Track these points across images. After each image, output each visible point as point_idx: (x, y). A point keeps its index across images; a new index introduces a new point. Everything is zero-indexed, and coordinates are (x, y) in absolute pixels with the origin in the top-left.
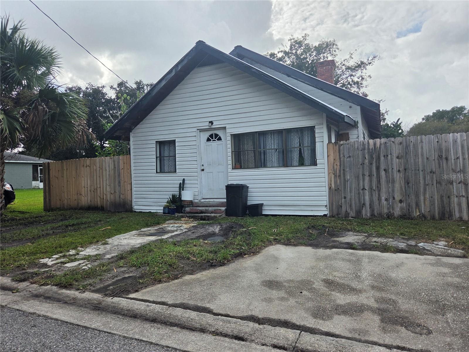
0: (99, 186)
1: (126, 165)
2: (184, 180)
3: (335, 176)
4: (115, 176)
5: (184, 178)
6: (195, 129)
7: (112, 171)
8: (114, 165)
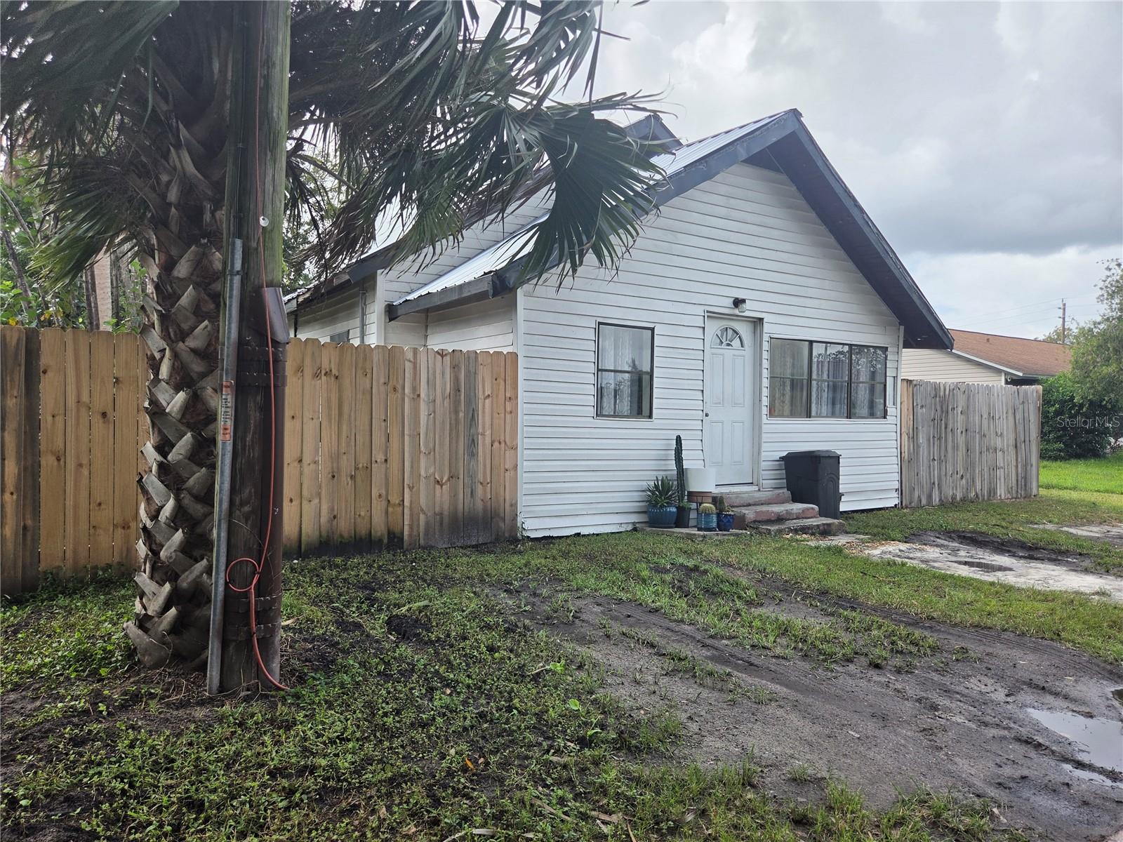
0: (380, 457)
1: (502, 383)
2: (679, 439)
3: (909, 438)
4: (457, 420)
5: (678, 433)
6: (700, 310)
7: (447, 401)
8: (456, 380)
